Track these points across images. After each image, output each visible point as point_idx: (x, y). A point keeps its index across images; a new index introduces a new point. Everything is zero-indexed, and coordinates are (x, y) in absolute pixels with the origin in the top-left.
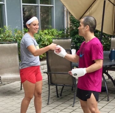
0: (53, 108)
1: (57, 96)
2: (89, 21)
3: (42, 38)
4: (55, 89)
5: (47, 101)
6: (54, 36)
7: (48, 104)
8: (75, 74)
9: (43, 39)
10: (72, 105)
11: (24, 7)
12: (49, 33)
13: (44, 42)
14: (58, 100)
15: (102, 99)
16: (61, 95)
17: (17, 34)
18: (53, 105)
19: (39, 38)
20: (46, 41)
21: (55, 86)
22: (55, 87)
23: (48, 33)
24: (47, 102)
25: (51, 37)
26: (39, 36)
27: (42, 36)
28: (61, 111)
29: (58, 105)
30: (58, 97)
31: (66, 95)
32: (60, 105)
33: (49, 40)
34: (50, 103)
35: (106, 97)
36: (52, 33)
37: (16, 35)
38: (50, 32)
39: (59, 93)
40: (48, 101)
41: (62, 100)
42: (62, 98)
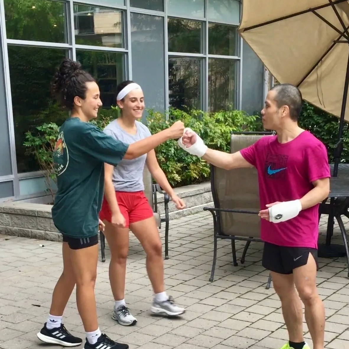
0: (223, 291)
1: (233, 264)
2: (289, 96)
3: (208, 130)
4: (230, 246)
5: (210, 273)
6: (238, 126)
7: (211, 280)
8: (279, 215)
9: (211, 134)
10: (266, 285)
11: (174, 59)
12: (226, 120)
13: (212, 141)
14: (234, 273)
15: (337, 274)
16: (242, 262)
17: (153, 121)
18: (224, 284)
19: (203, 132)
20: (219, 137)
21: (230, 240)
22: (231, 243)
23: (223, 120)
24: (209, 276)
25: (228, 127)
26: (201, 126)
27: (210, 125)
28: (239, 297)
29: (235, 283)
30: (236, 265)
31: (255, 262)
32: (240, 284)
33: (224, 135)
34: (215, 278)
35: (345, 268)
36: (233, 120)
37: (150, 122)
38: (229, 117)
39: (239, 255)
40: (213, 275)
41: (245, 271)
42: (245, 267)
